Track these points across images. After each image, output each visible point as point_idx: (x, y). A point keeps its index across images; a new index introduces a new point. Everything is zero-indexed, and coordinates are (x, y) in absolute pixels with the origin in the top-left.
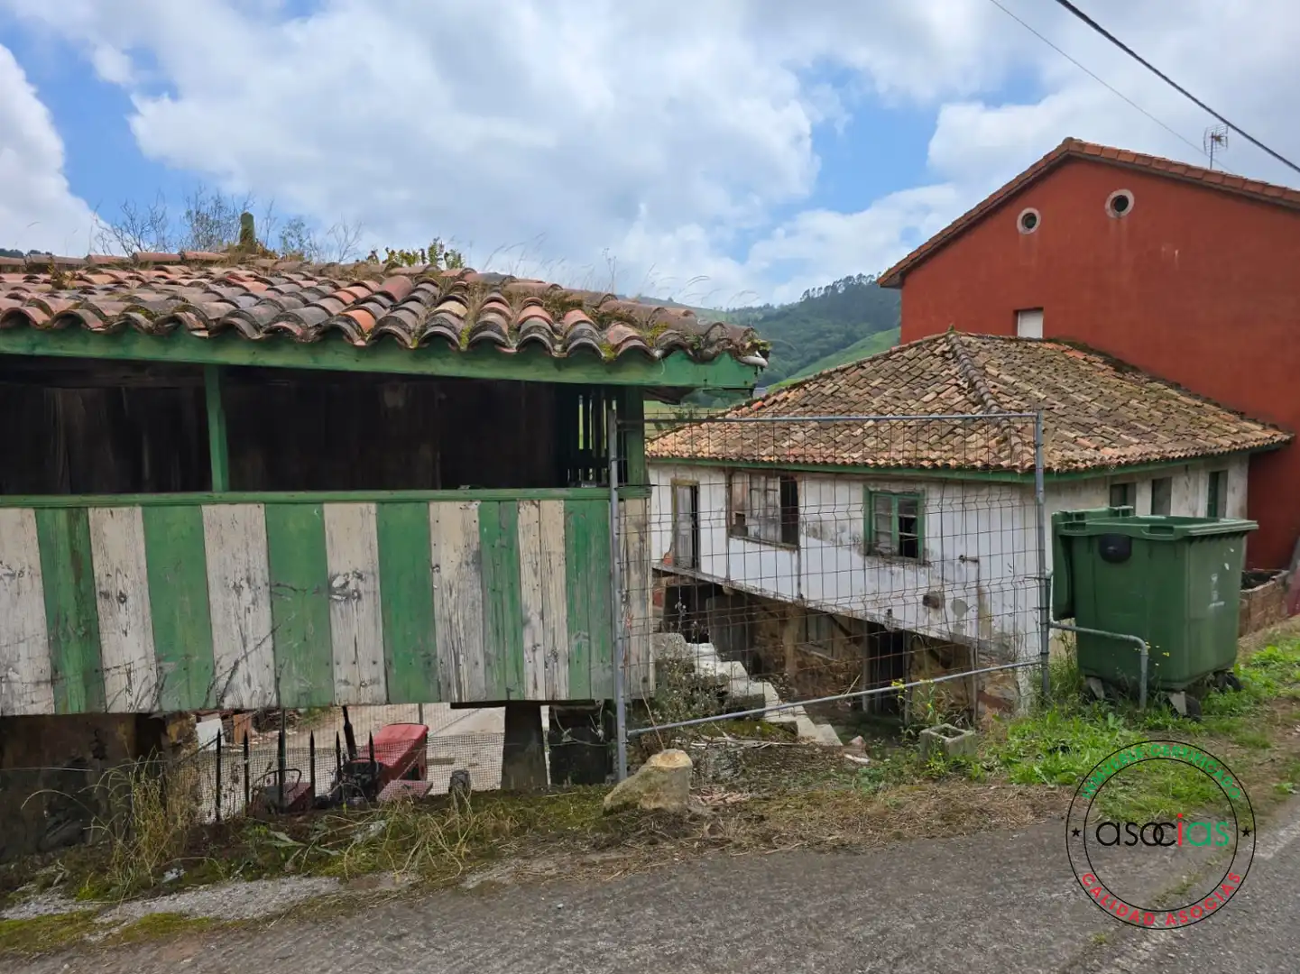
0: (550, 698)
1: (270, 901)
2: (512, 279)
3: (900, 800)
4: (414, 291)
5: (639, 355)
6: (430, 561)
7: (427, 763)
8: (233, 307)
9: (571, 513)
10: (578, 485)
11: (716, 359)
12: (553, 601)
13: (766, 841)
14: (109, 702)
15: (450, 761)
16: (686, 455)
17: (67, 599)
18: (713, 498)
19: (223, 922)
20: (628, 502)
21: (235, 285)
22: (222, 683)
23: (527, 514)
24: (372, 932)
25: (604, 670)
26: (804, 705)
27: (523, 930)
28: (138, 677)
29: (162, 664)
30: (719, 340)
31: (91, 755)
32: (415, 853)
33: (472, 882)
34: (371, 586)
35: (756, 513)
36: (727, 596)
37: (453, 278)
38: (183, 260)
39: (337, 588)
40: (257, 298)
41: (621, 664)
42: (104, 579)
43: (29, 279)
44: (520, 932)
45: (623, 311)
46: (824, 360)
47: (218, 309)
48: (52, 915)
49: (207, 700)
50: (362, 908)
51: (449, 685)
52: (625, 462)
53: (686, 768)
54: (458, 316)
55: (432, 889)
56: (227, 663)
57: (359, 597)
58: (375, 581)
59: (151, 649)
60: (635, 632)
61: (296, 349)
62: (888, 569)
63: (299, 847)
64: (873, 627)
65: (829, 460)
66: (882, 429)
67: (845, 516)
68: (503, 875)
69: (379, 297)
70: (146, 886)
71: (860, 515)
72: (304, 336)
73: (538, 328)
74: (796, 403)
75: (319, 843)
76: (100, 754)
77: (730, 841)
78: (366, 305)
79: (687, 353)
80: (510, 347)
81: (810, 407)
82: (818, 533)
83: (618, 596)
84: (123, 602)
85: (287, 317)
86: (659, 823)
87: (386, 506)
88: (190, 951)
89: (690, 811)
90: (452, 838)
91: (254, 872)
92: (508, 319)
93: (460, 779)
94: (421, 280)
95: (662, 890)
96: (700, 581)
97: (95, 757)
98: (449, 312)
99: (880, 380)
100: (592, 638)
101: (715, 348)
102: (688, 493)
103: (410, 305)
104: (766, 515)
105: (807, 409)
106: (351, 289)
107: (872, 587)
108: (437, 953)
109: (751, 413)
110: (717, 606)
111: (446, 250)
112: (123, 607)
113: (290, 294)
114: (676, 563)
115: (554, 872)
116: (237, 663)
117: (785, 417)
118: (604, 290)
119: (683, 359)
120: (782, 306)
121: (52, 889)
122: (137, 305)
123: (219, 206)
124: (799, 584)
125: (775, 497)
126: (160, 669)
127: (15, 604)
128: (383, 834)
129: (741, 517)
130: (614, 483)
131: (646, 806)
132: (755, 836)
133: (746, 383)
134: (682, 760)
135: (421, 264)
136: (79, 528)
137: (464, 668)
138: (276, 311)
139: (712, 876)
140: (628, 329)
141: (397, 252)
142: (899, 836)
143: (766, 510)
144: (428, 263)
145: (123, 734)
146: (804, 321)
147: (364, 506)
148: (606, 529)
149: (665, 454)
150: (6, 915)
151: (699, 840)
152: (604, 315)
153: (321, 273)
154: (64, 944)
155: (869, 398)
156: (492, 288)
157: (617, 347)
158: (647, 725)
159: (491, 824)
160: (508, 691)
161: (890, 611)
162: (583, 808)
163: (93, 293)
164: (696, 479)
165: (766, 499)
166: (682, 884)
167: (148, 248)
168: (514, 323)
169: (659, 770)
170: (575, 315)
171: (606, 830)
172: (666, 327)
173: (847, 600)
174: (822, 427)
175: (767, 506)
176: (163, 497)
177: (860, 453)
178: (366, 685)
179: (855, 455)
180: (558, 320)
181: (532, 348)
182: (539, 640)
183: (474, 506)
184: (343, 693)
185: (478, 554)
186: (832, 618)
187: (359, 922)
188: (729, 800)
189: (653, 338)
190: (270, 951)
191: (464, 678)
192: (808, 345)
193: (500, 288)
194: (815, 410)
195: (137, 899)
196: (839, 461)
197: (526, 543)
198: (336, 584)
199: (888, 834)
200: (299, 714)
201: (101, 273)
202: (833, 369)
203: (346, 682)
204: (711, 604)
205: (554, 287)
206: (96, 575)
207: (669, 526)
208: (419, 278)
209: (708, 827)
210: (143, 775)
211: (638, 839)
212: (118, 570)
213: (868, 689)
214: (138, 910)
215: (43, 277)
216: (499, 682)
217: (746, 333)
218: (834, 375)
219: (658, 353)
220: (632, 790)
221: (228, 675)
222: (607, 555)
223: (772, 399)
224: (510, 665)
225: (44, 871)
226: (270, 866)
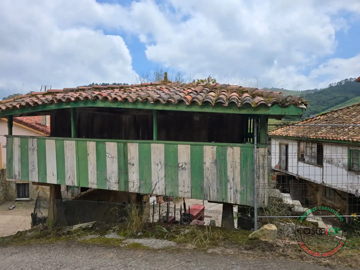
0: (235, 203)
1: (160, 245)
2: (229, 85)
3: (352, 254)
4: (203, 90)
5: (264, 106)
6: (203, 161)
7: (204, 216)
8: (160, 96)
9: (242, 151)
10: (245, 143)
11: (289, 106)
12: (236, 176)
13: (301, 258)
14: (129, 189)
15: (211, 217)
16: (284, 135)
17: (122, 164)
18: (293, 149)
19: (149, 248)
20: (259, 148)
21: (162, 90)
22: (153, 187)
23: (229, 150)
24: (183, 259)
25: (251, 197)
26: (321, 217)
27: (222, 268)
28: (136, 184)
29: (141, 181)
30: (290, 101)
31: (127, 202)
32: (196, 240)
33: (210, 251)
34: (188, 167)
35: (308, 154)
36: (297, 180)
37: (213, 86)
38: (151, 85)
39: (180, 166)
40: (165, 93)
41: (256, 196)
42: (130, 160)
43: (120, 90)
44: (221, 268)
45: (260, 93)
46: (336, 106)
47: (156, 96)
48: (114, 238)
49: (150, 192)
50: (181, 252)
51: (207, 196)
52: (259, 137)
53: (275, 230)
54: (213, 96)
55: (199, 251)
56: (154, 183)
57: (185, 169)
58: (189, 165)
59: (138, 178)
60: (261, 187)
61: (173, 105)
62: (357, 176)
63: (168, 233)
64: (350, 195)
65: (335, 139)
66: (356, 129)
67: (341, 157)
68: (218, 251)
69: (194, 92)
70: (134, 235)
71: (347, 157)
72: (174, 103)
73: (234, 98)
74: (323, 120)
75: (173, 232)
76: (129, 202)
77: (289, 256)
78: (190, 94)
79: (279, 105)
80: (226, 104)
81: (329, 121)
82: (330, 162)
83: (256, 176)
84: (133, 166)
85: (171, 98)
86: (266, 246)
87: (193, 146)
88: (141, 254)
89: (276, 244)
90: (206, 238)
91: (157, 237)
92: (226, 96)
93: (213, 223)
94: (205, 87)
95: (265, 266)
96: (288, 174)
97: (128, 202)
98: (211, 95)
99: (356, 113)
100: (248, 187)
101: (289, 103)
102: (284, 147)
103: (201, 94)
104: (311, 156)
105: (327, 122)
106: (187, 90)
107: (350, 181)
108: (198, 268)
109: (307, 123)
110: (294, 183)
111: (212, 79)
112: (133, 167)
113: (173, 92)
114: (280, 168)
115: (232, 253)
116: (156, 183)
117: (320, 124)
118: (255, 87)
119: (278, 106)
120: (321, 89)
121: (115, 232)
122: (139, 96)
123: (161, 71)
124: (323, 178)
125: (315, 150)
126: (140, 182)
127: (112, 164)
128: (188, 233)
129: (302, 156)
130: (255, 143)
131: (262, 239)
132: (297, 256)
133: (299, 114)
134: (274, 227)
135: (205, 83)
136: (126, 147)
137: (211, 192)
138: (168, 96)
139: (281, 265)
140: (261, 98)
141: (200, 80)
142: (351, 266)
143: (311, 154)
144: (207, 82)
145: (134, 198)
146: (329, 94)
147: (187, 146)
148: (253, 156)
149: (277, 135)
150: (106, 236)
151: (278, 253)
152: (254, 94)
153: (181, 86)
154: (116, 245)
155: (351, 119)
156: (223, 88)
157: (257, 103)
158: (263, 216)
159: (216, 236)
160: (223, 200)
161: (357, 190)
162: (243, 237)
163: (131, 93)
164: (288, 143)
165: (312, 150)
166: (271, 265)
167: (146, 81)
168: (228, 97)
169: (267, 229)
170: (246, 95)
171: (249, 244)
172: (273, 97)
173: (341, 185)
174: (333, 128)
175: (312, 152)
176: (143, 141)
177: (347, 137)
178: (186, 193)
179: (344, 137)
180: (240, 96)
181: (232, 104)
182: (232, 186)
183: (215, 147)
184: (181, 194)
185: (216, 160)
186: (335, 190)
187: (180, 255)
188: (291, 243)
189: (268, 100)
190: (159, 258)
191: (211, 194)
192: (330, 101)
193: (225, 88)
194: (330, 122)
195: (132, 238)
196: (339, 139)
197: (229, 159)
198: (180, 165)
199: (346, 265)
200: (174, 198)
201: (134, 88)
202: (337, 109)
203: (181, 191)
204: (291, 182)
205: (240, 87)
206: (128, 159)
207: (278, 157)
208: (204, 86)
209: (282, 250)
210: (135, 208)
211: (259, 249)
212: (133, 158)
213: (348, 215)
214: (132, 241)
215: (123, 90)
216: (221, 197)
217: (299, 98)
218: (338, 111)
219: (270, 105)
220: (258, 234)
221: (155, 186)
222: (253, 164)
223: (315, 119)
224: (224, 192)
225: (114, 228)
226: (160, 236)
